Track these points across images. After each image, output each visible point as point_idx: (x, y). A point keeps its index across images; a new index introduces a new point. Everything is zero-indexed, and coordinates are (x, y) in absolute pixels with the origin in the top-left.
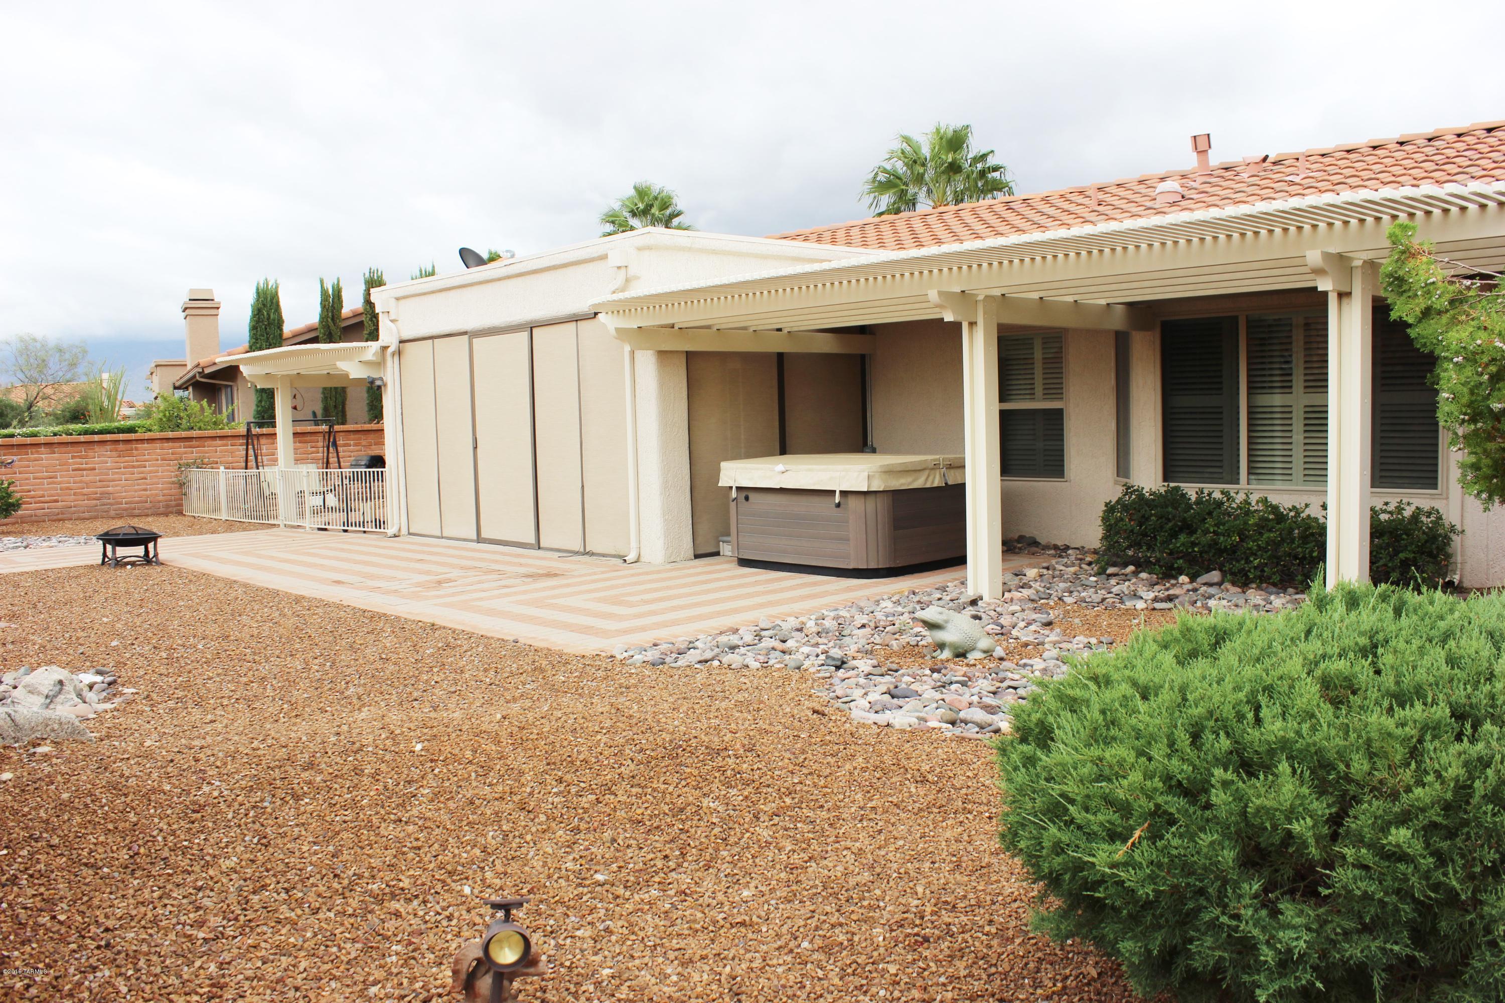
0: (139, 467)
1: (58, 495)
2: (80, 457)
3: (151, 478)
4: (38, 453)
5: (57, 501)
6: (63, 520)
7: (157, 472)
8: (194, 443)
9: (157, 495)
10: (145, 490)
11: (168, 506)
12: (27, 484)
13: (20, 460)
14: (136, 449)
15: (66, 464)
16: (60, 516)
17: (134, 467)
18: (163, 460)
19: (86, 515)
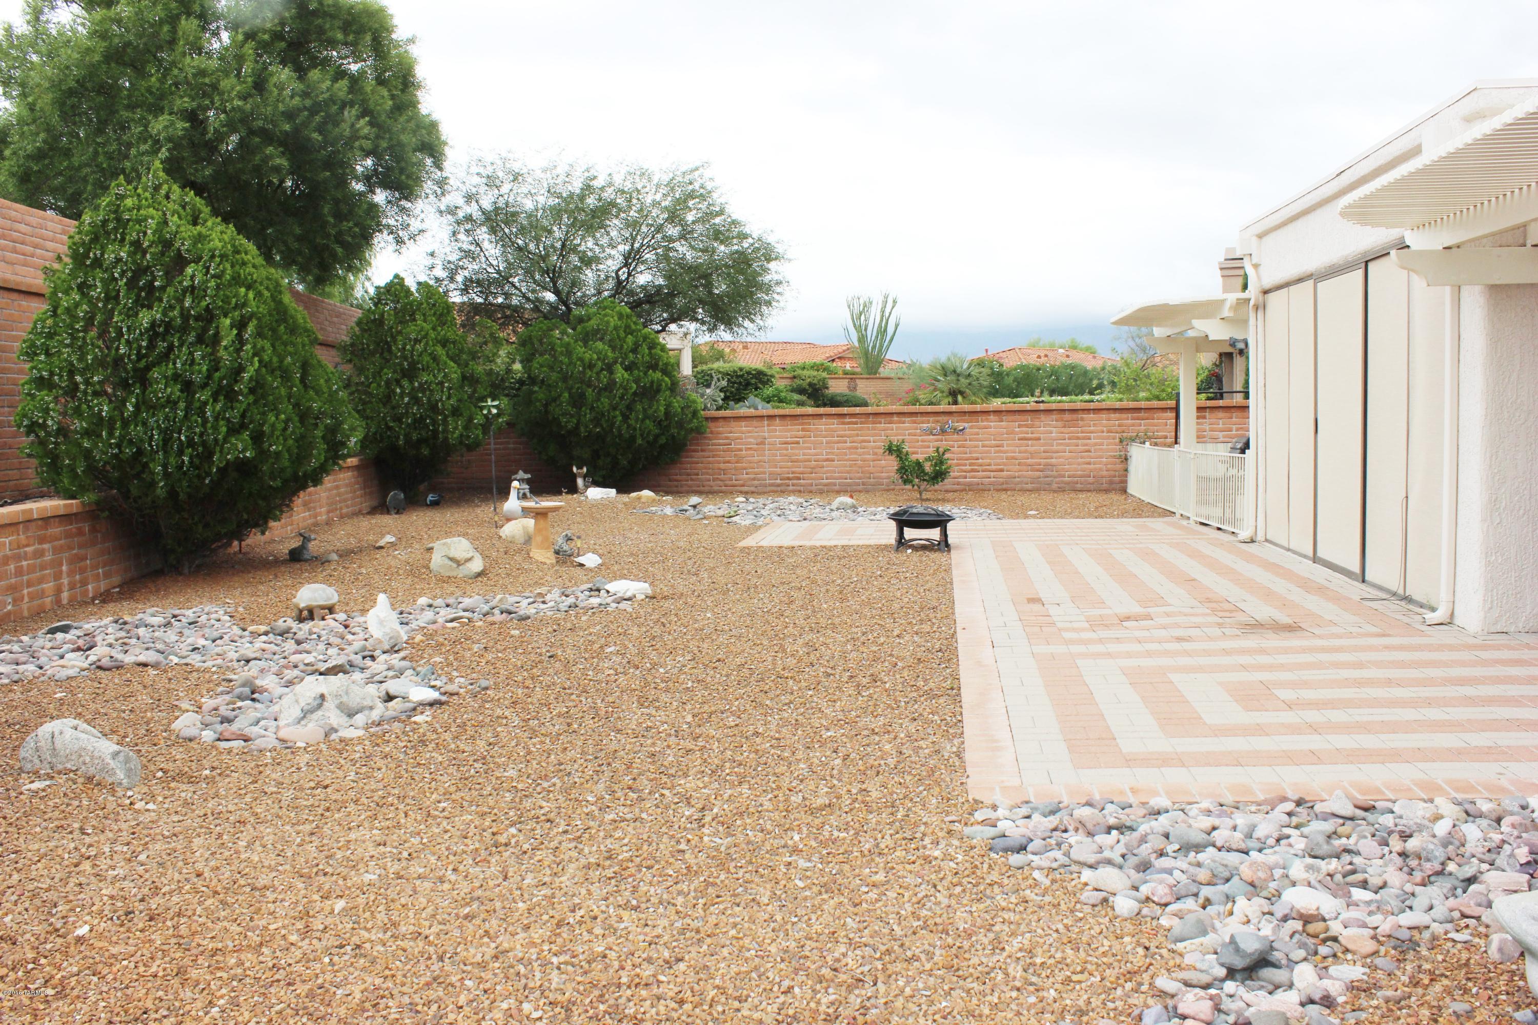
0: (1084, 438)
1: (1005, 465)
2: (1027, 426)
3: (1095, 451)
4: (988, 420)
5: (1002, 470)
6: (1006, 490)
7: (1102, 444)
8: (1142, 414)
9: (1101, 470)
10: (1089, 463)
11: (1111, 483)
12: (976, 452)
13: (971, 427)
14: (1082, 419)
15: (1013, 433)
16: (1004, 486)
17: (1078, 438)
18: (1108, 432)
19: (1029, 486)
